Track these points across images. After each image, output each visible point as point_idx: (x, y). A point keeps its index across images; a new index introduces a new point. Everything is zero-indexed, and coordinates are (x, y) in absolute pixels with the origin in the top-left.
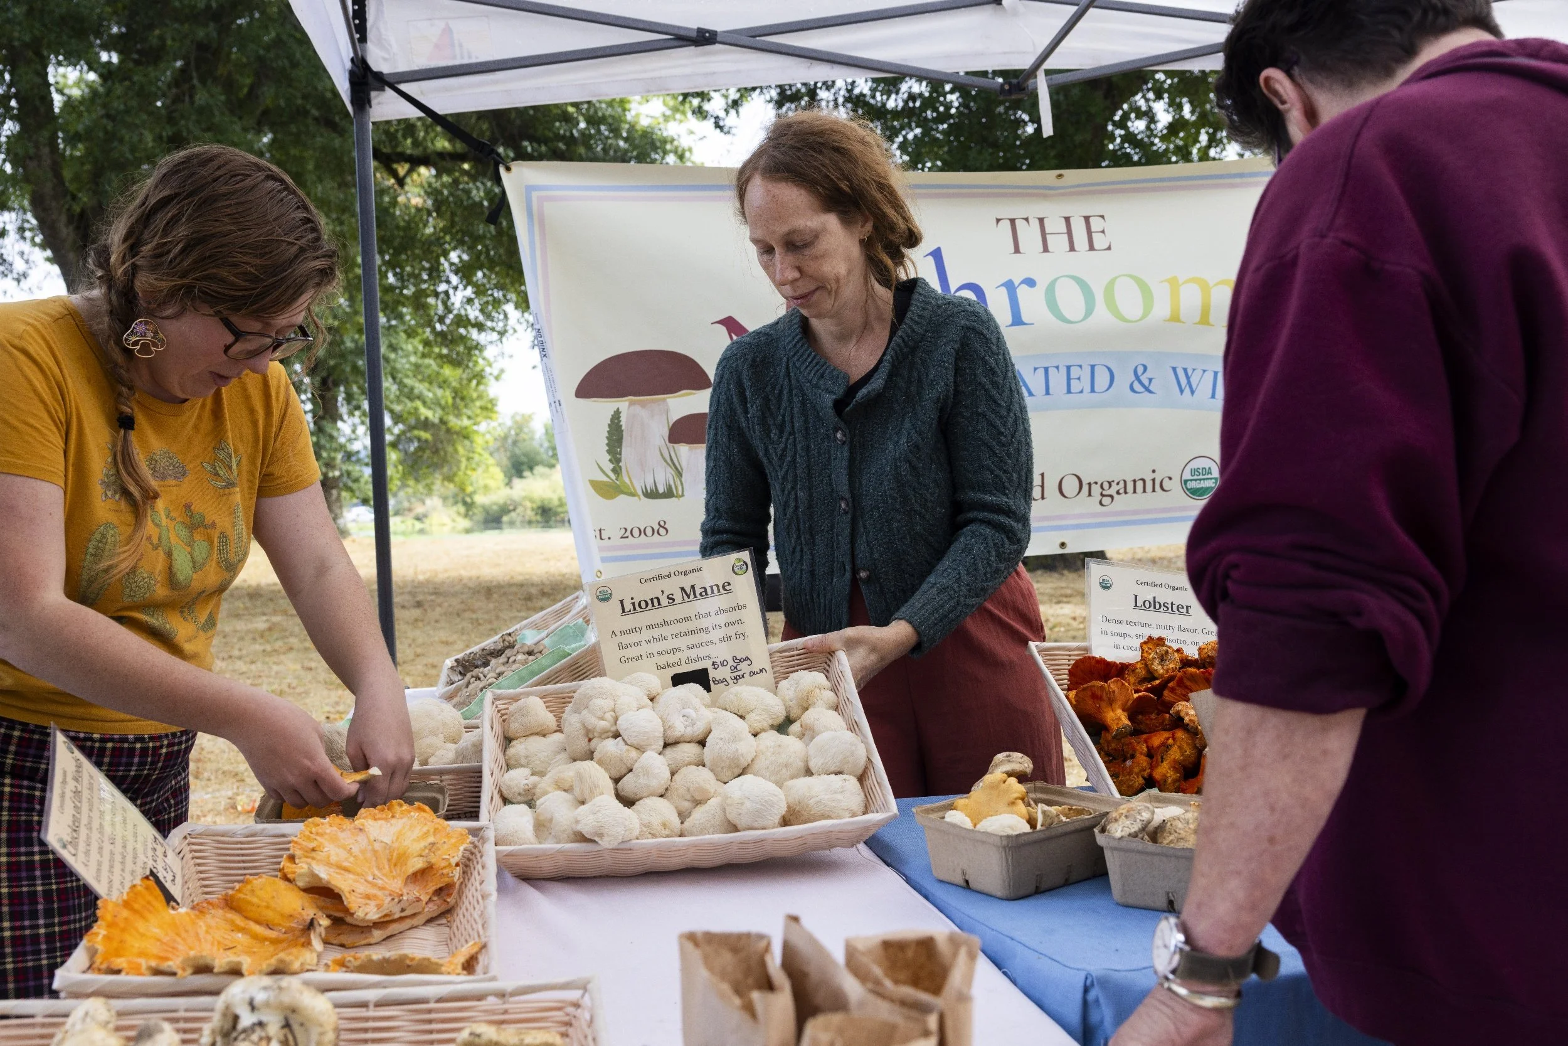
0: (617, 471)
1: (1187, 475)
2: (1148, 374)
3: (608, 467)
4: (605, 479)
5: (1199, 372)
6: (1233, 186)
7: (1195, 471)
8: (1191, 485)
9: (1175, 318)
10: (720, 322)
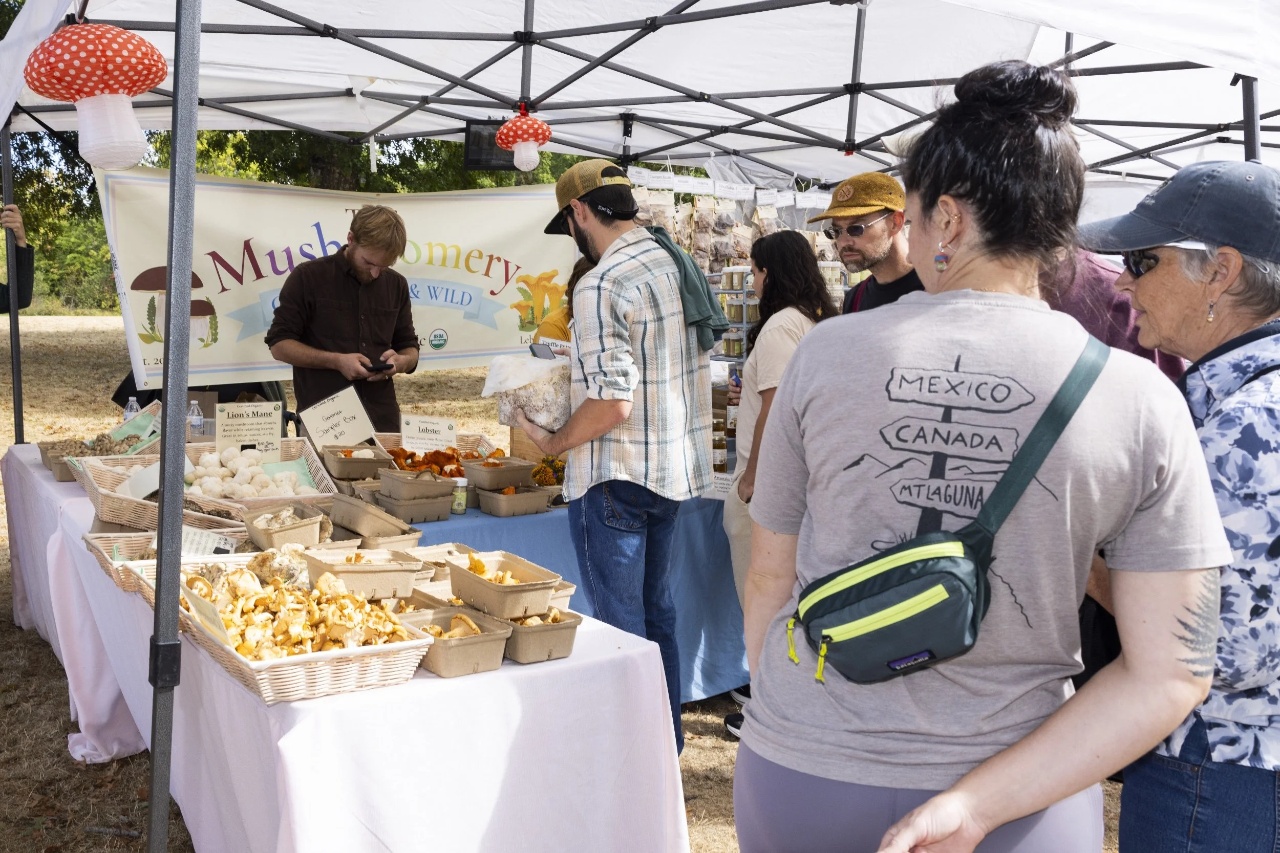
0: (153, 329)
1: (432, 338)
2: (417, 289)
3: (148, 327)
4: (146, 333)
5: (440, 289)
6: (456, 200)
7: (436, 336)
8: (434, 342)
9: (430, 262)
10: (210, 254)
